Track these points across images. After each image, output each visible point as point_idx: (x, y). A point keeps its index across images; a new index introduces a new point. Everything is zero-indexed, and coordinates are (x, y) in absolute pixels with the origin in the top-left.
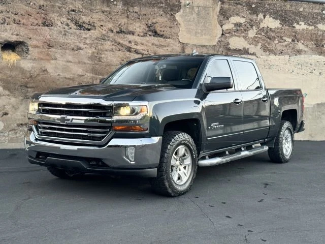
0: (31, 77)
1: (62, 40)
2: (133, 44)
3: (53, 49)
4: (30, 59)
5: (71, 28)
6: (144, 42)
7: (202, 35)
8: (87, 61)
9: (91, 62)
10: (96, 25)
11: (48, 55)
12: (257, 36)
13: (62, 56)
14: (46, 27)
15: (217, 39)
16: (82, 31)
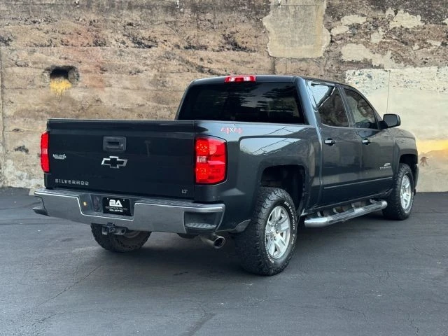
0: (82, 108)
1: (116, 61)
2: (206, 62)
3: (106, 74)
4: (81, 87)
5: (127, 46)
6: (221, 58)
7: (301, 45)
8: (148, 87)
9: (153, 88)
10: (158, 40)
11: (101, 81)
12: (384, 40)
13: (117, 81)
14: (99, 47)
15: (323, 48)
16: (141, 49)
